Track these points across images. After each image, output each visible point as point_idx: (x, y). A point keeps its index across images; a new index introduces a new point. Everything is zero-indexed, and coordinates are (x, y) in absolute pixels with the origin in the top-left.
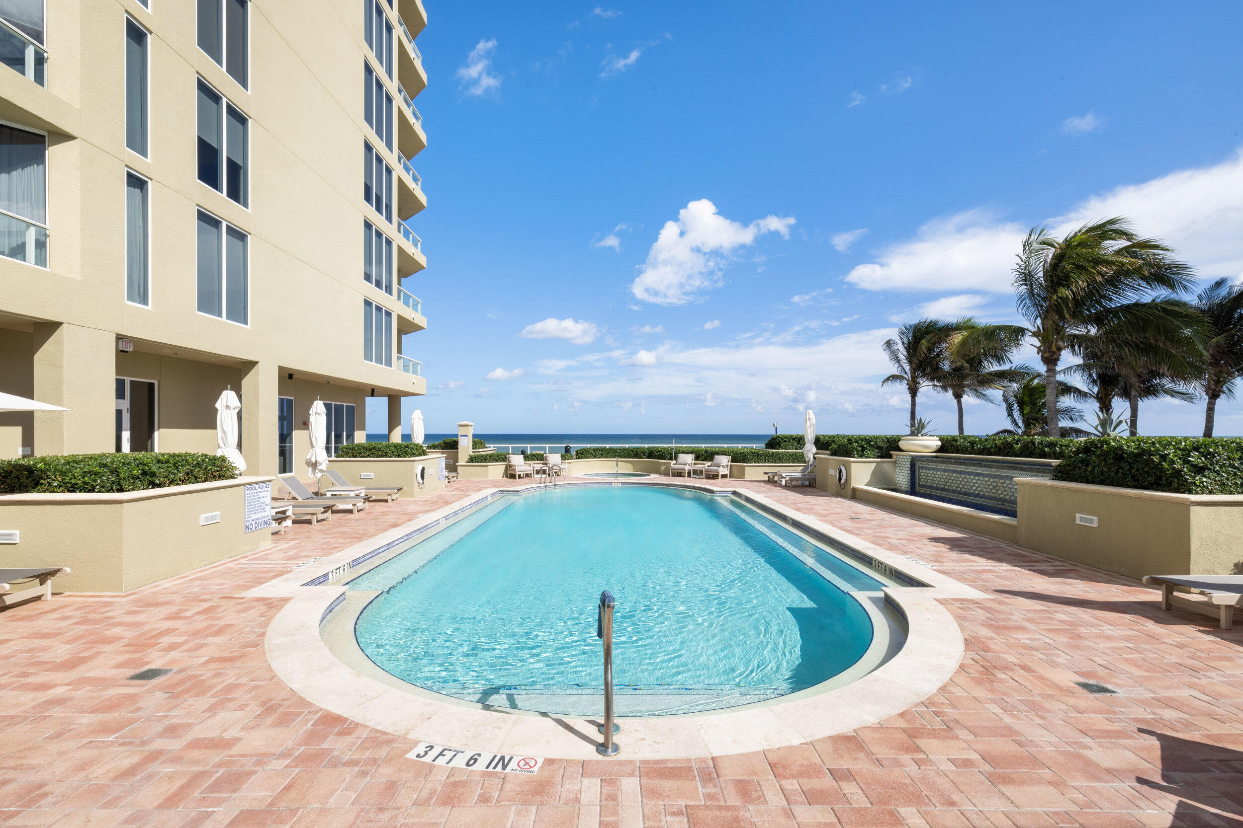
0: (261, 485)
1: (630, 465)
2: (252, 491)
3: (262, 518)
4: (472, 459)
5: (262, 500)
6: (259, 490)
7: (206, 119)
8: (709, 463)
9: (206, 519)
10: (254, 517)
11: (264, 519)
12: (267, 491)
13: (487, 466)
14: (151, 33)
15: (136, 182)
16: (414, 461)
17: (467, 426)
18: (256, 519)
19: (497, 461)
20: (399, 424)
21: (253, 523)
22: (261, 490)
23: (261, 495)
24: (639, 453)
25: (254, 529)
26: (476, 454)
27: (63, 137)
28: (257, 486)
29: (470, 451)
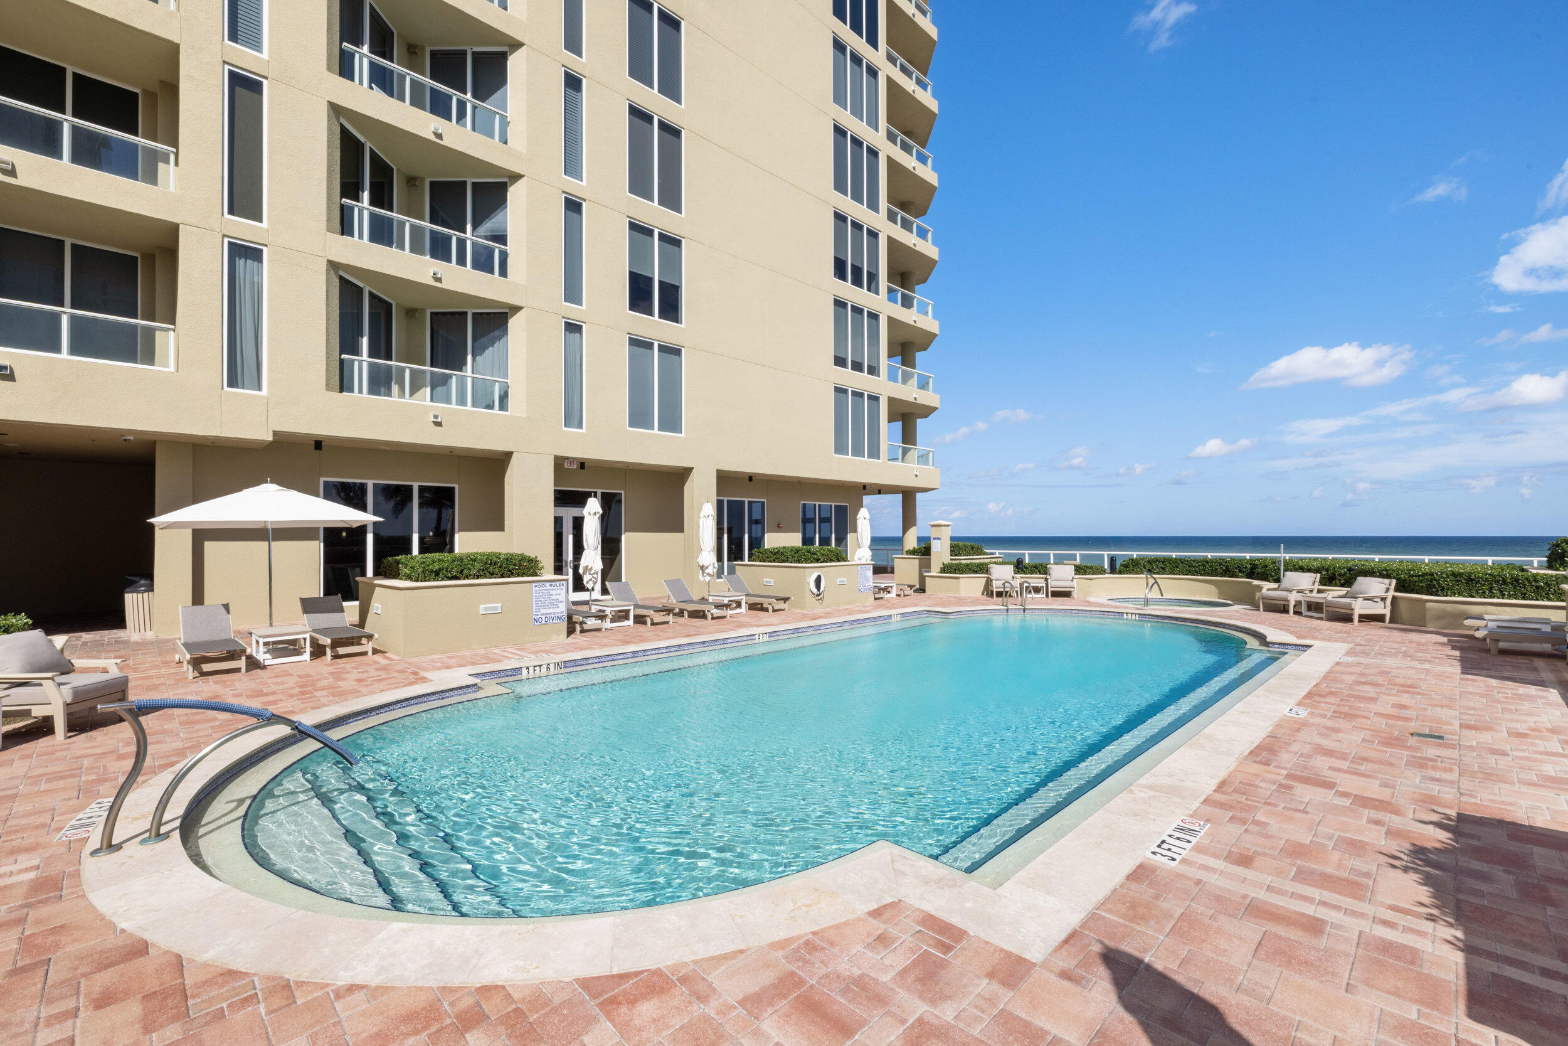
0: (554, 583)
1: (1213, 588)
2: (541, 588)
3: (554, 613)
4: (946, 569)
5: (553, 597)
6: (549, 588)
7: (638, 253)
8: (1343, 591)
9: (486, 609)
10: (543, 611)
11: (557, 615)
12: (562, 589)
13: (958, 578)
14: (585, 200)
15: (573, 328)
16: (805, 568)
17: (940, 526)
18: (547, 614)
19: (977, 572)
20: (915, 524)
21: (543, 617)
22: (553, 588)
23: (552, 592)
24: (1231, 568)
25: (543, 622)
26: (954, 562)
27: (516, 309)
28: (548, 584)
29: (947, 559)
